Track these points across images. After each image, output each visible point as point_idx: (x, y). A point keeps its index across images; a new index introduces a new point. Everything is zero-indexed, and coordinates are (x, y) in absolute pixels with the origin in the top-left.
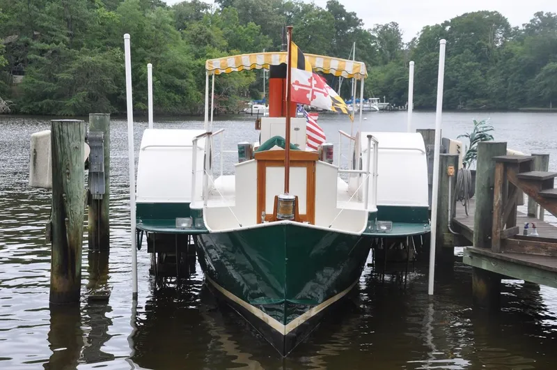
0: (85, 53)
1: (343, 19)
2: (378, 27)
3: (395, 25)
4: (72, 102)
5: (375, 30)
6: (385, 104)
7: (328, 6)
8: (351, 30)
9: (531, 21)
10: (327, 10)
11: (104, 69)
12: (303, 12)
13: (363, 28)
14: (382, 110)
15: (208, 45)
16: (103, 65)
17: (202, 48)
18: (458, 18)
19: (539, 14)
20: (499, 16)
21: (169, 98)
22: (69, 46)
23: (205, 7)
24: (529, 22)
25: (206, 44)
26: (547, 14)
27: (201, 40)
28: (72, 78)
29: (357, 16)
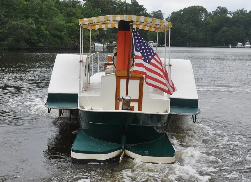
0: (13, 20)
1: (138, 8)
2: (153, 12)
3: (160, 11)
4: (6, 43)
5: (152, 13)
6: (156, 44)
7: (132, 2)
8: (141, 13)
9: (216, 10)
10: (131, 4)
11: (22, 28)
12: (121, 5)
13: (146, 12)
15: (73, 17)
16: (21, 25)
17: (70, 18)
18: (186, 8)
19: (219, 7)
20: (203, 8)
21: (54, 41)
22: (6, 16)
24: (215, 11)
25: (72, 16)
26: (222, 7)
27: (70, 15)
28: (6, 31)
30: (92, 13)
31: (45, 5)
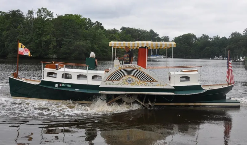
0: (78, 41)
1: (154, 34)
2: (163, 37)
3: (168, 36)
4: (73, 55)
7: (150, 31)
8: (156, 37)
12: (143, 32)
13: (159, 37)
14: (164, 58)
16: (83, 45)
18: (183, 35)
19: (203, 35)
20: (194, 35)
21: (102, 54)
22: (74, 39)
23: (117, 31)
24: (201, 37)
25: (113, 39)
26: (205, 35)
28: (74, 48)
31: (97, 32)
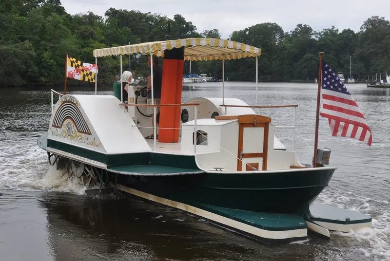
0: (2, 44)
1: (184, 26)
2: (206, 32)
5: (204, 34)
6: (211, 78)
7: (175, 18)
8: (189, 33)
9: (295, 29)
10: (175, 20)
11: (16, 55)
12: (160, 22)
13: (196, 31)
14: (208, 81)
15: (91, 39)
16: (14, 52)
17: (86, 41)
18: (253, 27)
19: (300, 25)
20: (277, 26)
23: (98, 18)
24: (294, 30)
25: (89, 38)
26: (304, 25)
27: (86, 36)
29: (193, 24)
30: (118, 33)
31: (49, 21)
